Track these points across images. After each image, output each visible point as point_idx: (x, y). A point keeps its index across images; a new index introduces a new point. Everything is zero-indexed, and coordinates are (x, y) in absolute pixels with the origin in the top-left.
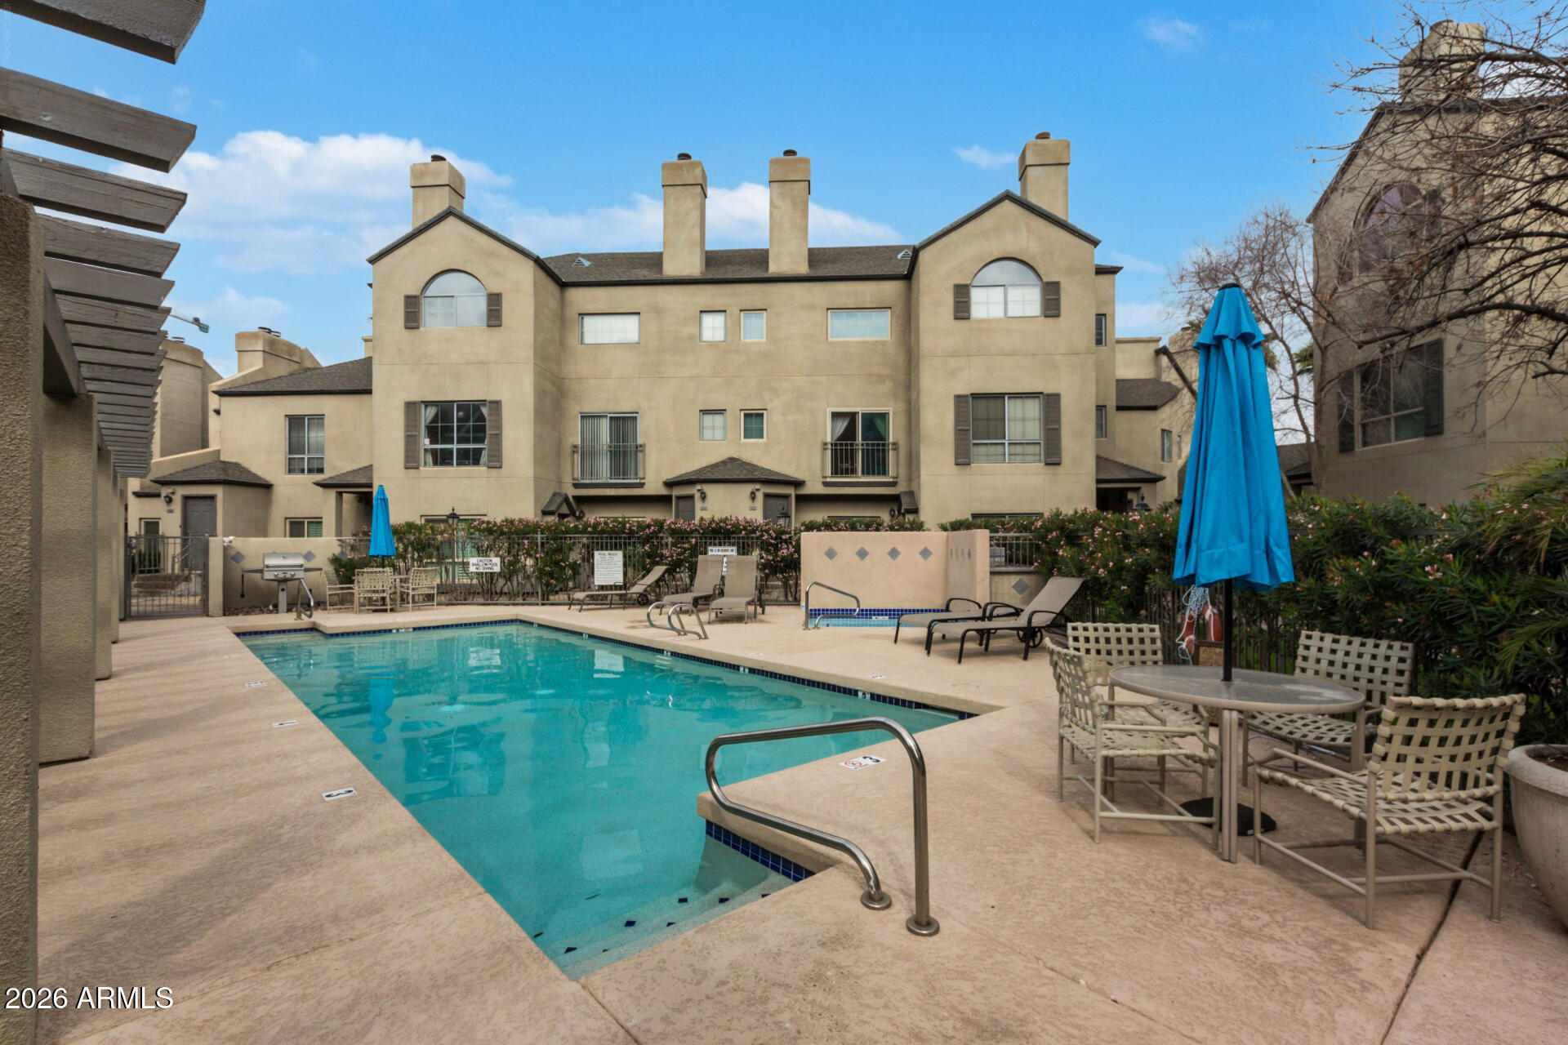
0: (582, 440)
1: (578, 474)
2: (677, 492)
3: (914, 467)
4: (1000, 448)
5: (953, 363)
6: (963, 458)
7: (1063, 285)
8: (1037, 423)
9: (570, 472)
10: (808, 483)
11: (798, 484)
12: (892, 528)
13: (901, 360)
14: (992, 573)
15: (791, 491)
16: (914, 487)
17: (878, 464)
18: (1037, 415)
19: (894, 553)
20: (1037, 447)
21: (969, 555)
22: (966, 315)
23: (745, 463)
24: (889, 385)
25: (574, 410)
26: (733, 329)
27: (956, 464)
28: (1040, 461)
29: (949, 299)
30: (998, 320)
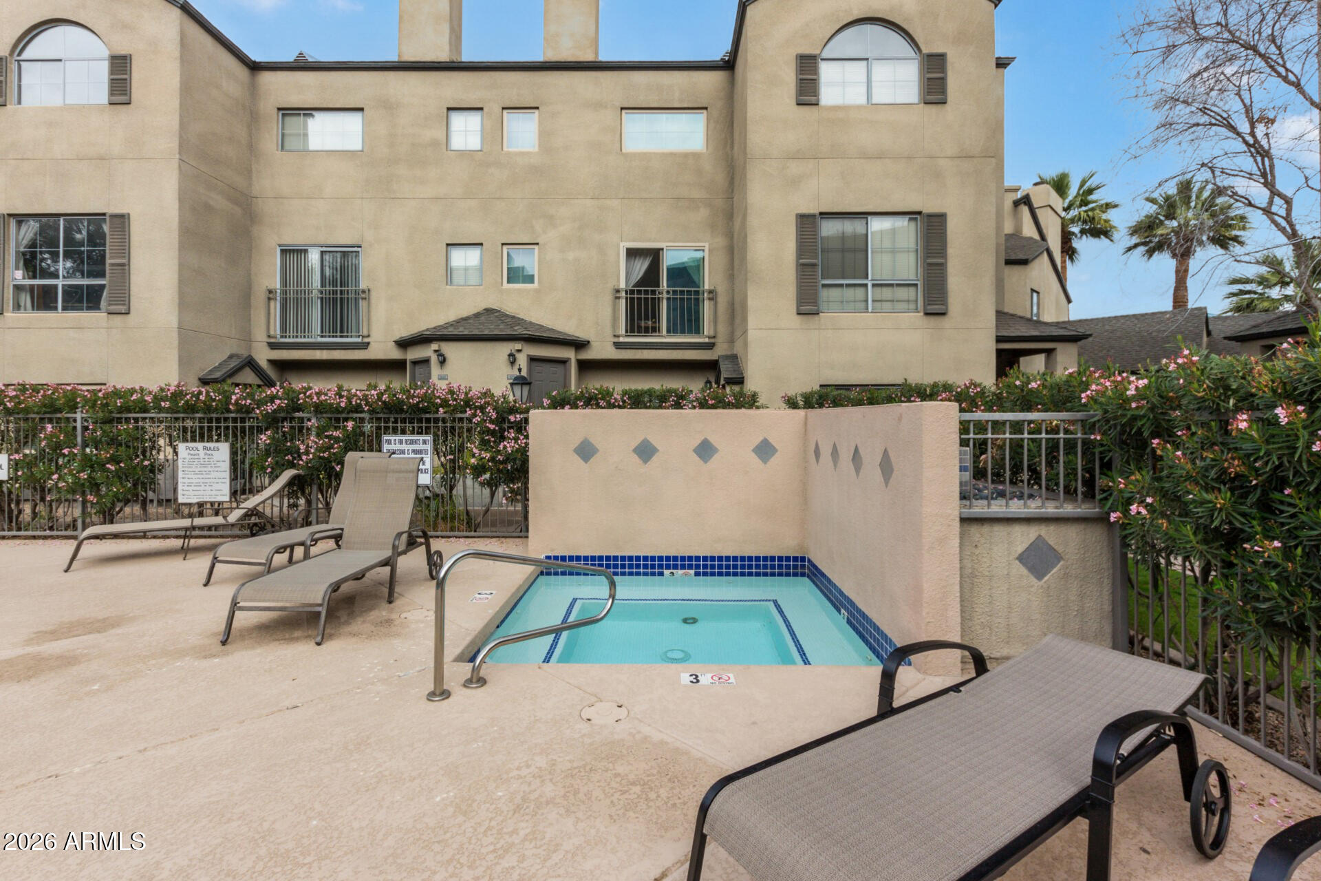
0: (284, 282)
1: (276, 329)
2: (414, 354)
3: (738, 321)
4: (860, 291)
5: (795, 168)
6: (808, 305)
7: (950, 58)
8: (912, 257)
9: (264, 327)
10: (592, 343)
11: (580, 345)
12: (703, 405)
13: (721, 178)
14: (965, 521)
15: (569, 354)
16: (738, 349)
17: (690, 321)
18: (912, 245)
19: (705, 450)
20: (912, 290)
21: (886, 467)
22: (813, 99)
23: (507, 316)
24: (704, 213)
25: (270, 241)
26: (494, 134)
27: (798, 314)
28: (917, 310)
29: (789, 76)
30: (859, 108)
